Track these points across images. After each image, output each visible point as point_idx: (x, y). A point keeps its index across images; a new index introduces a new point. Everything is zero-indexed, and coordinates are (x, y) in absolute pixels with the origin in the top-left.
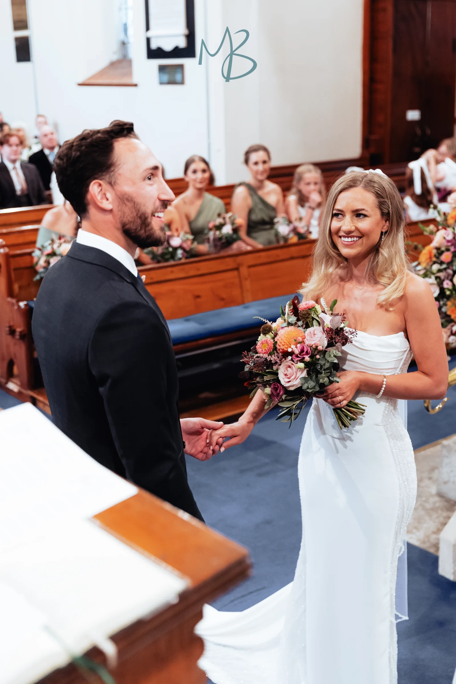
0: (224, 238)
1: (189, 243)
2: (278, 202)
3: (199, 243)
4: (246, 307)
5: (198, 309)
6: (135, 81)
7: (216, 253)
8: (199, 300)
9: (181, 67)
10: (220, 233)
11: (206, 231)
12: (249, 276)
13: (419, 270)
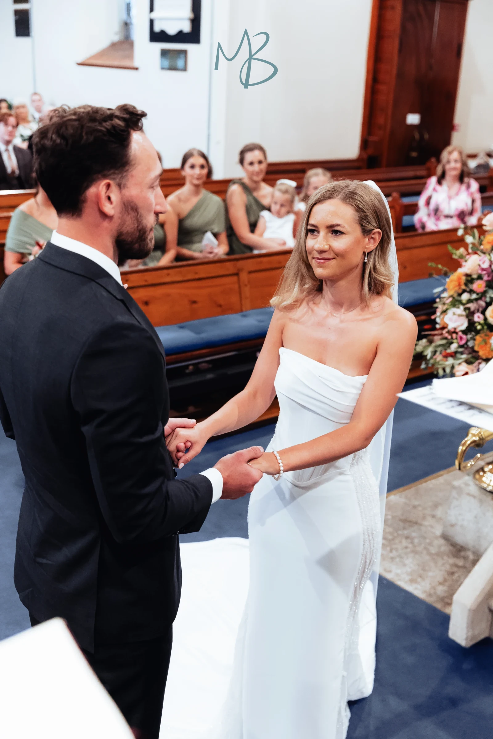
4: (245, 316)
5: (194, 315)
6: (136, 64)
8: (195, 306)
9: (184, 52)
12: (249, 282)
13: (444, 298)
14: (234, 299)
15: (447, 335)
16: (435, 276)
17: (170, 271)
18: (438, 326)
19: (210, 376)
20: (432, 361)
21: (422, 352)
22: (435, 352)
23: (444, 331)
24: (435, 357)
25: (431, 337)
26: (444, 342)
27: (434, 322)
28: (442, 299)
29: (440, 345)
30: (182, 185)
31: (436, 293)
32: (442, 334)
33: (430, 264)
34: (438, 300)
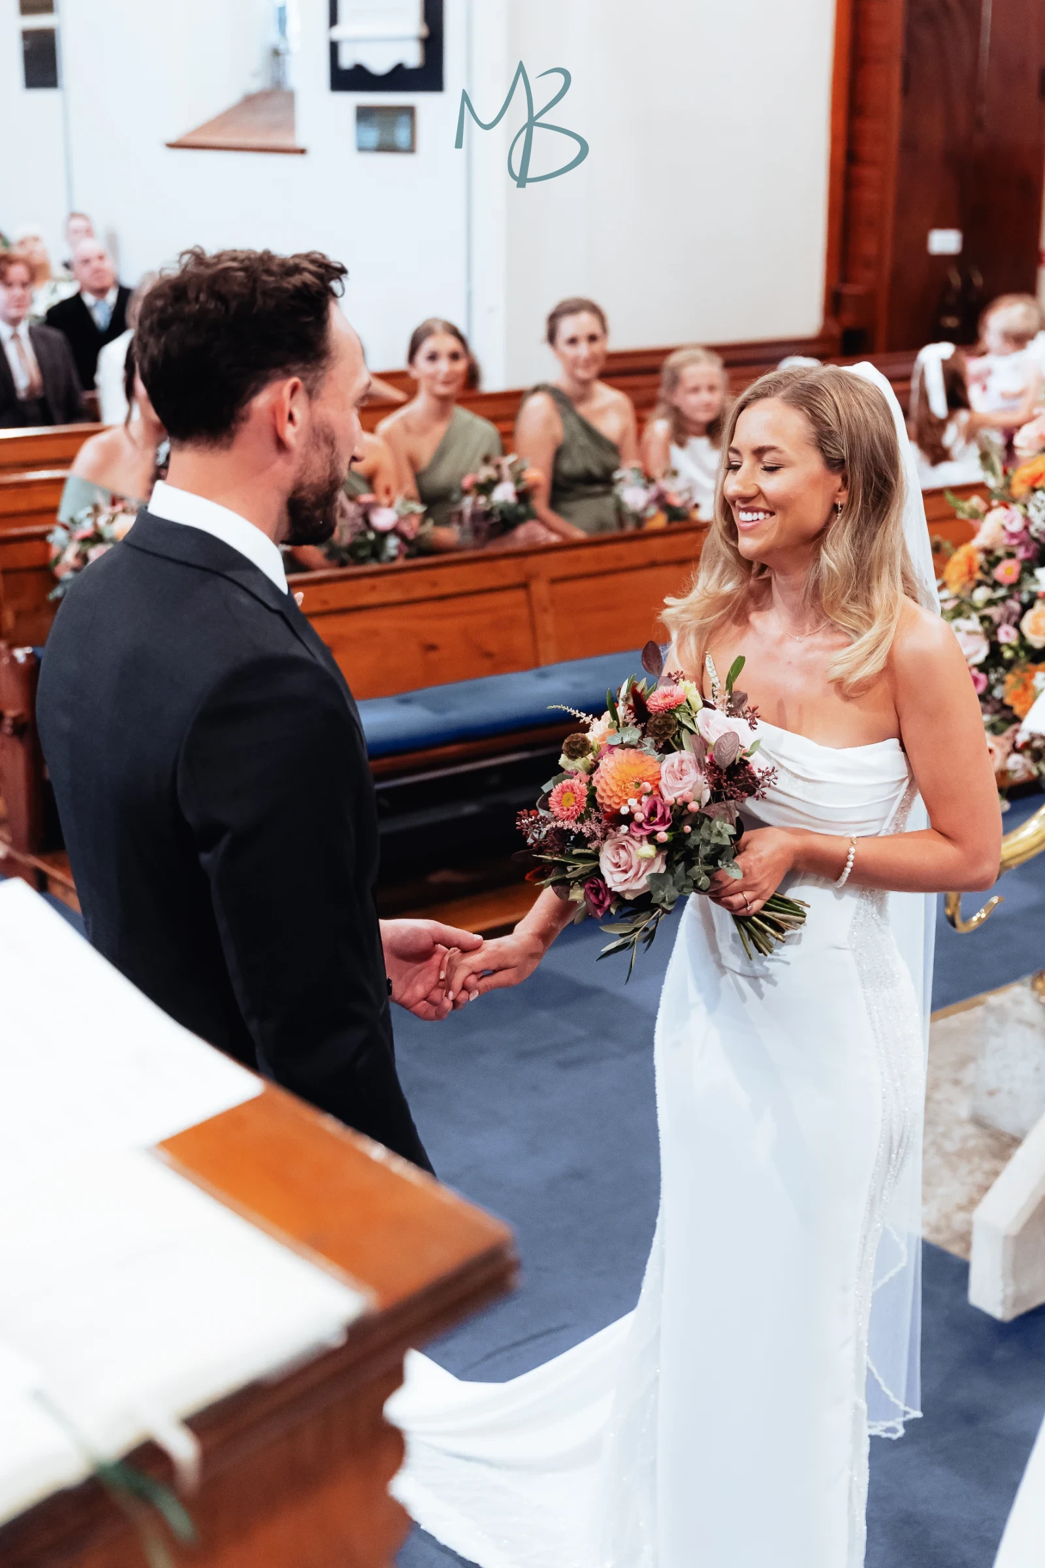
0: (496, 511)
1: (415, 521)
2: (624, 434)
3: (437, 524)
4: (543, 676)
6: (300, 141)
7: (476, 548)
8: (433, 655)
9: (410, 111)
10: (488, 500)
11: (455, 496)
12: (553, 601)
14: (520, 639)
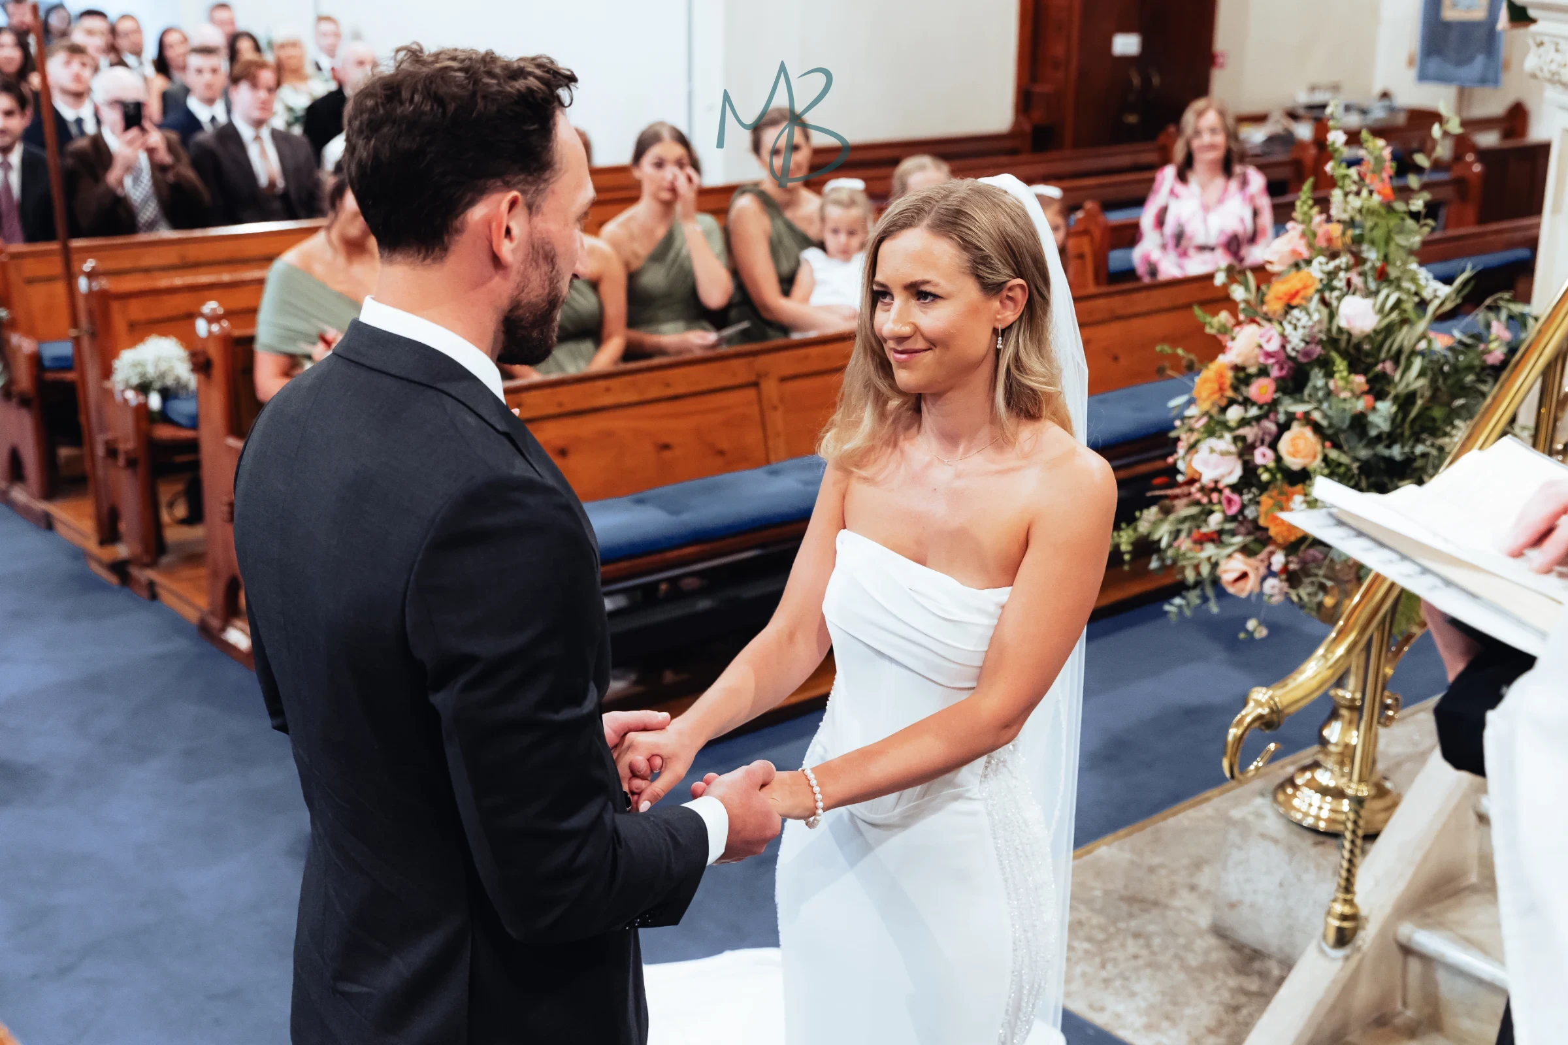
4: (774, 473)
5: (664, 476)
8: (667, 454)
12: (782, 400)
13: (1190, 418)
14: (752, 437)
15: (1198, 496)
16: (1170, 372)
17: (613, 383)
18: (1180, 478)
19: (704, 604)
20: (1170, 553)
21: (1149, 534)
22: (1176, 534)
23: (1193, 489)
24: (1176, 544)
25: (1167, 502)
26: (1194, 510)
27: (1174, 470)
28: (1186, 421)
29: (1185, 519)
30: (634, 200)
31: (1174, 408)
32: (1189, 494)
33: (1158, 348)
34: (1178, 423)
